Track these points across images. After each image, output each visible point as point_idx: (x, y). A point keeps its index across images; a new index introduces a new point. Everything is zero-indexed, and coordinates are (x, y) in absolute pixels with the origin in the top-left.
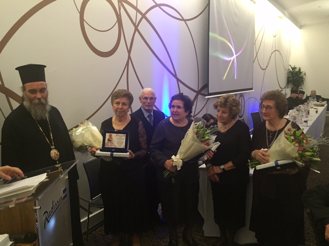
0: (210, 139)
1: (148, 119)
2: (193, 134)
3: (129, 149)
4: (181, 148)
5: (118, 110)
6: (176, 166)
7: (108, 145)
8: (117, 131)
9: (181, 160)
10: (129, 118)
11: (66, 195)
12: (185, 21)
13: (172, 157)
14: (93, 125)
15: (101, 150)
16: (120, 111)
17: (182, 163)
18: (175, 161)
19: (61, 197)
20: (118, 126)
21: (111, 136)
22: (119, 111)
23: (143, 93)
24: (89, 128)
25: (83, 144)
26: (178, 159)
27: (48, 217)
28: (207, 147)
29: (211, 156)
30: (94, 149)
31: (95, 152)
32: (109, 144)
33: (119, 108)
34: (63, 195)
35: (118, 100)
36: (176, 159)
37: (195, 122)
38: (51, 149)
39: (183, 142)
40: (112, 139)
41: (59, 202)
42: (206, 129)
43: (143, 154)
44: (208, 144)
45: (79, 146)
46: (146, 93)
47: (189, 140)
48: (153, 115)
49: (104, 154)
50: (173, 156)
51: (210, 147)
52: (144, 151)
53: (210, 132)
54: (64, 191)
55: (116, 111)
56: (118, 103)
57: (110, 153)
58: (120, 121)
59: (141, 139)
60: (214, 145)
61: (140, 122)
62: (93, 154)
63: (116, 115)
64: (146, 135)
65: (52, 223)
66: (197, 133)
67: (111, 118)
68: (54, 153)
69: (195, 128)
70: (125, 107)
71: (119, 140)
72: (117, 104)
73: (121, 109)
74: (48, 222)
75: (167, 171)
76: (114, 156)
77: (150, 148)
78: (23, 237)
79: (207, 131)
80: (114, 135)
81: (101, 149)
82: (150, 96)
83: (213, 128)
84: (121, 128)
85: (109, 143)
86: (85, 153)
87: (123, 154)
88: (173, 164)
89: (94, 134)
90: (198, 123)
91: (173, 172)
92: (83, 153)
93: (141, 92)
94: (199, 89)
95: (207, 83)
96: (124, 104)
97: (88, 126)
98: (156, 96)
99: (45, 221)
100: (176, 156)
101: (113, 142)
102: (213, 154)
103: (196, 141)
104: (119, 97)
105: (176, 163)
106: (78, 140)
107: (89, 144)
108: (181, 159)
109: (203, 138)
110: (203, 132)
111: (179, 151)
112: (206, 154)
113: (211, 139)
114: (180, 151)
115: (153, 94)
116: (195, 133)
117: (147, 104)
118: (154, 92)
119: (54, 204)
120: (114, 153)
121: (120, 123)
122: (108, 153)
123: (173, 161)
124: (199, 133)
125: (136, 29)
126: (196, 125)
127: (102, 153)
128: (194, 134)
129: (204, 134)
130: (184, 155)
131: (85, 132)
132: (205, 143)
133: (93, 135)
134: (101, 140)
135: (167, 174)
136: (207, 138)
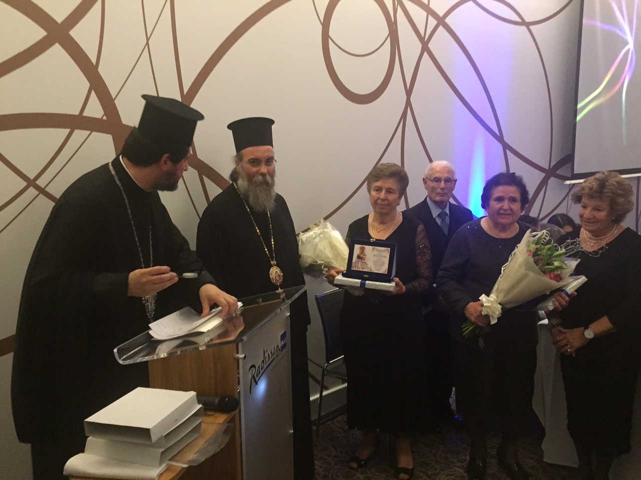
0: (564, 266)
1: (439, 221)
2: (527, 255)
3: (396, 276)
4: (500, 282)
5: (379, 201)
6: (487, 317)
7: (358, 267)
8: (374, 242)
9: (499, 306)
10: (400, 219)
11: (285, 344)
12: (528, 25)
13: (480, 298)
14: (333, 229)
15: (344, 275)
16: (382, 205)
17: (501, 311)
18: (486, 307)
19: (278, 346)
20: (379, 232)
21: (362, 250)
22: (380, 204)
23: (432, 169)
24: (326, 233)
25: (315, 261)
26: (492, 302)
27: (255, 375)
28: (555, 284)
29: (564, 303)
30: (333, 272)
31: (334, 277)
32: (360, 265)
33: (380, 197)
34: (280, 344)
35: (378, 184)
36: (489, 301)
37: (532, 232)
38: (271, 266)
39: (505, 270)
40: (364, 255)
41: (274, 354)
42: (556, 246)
43: (422, 288)
44: (559, 278)
45: (307, 265)
46: (438, 169)
47: (516, 267)
48: (448, 213)
49: (350, 281)
50: (484, 295)
51: (561, 284)
52: (425, 282)
53: (566, 253)
54: (283, 336)
55: (375, 203)
56: (379, 190)
57: (360, 281)
58: (382, 222)
59: (419, 257)
60: (573, 280)
61: (420, 226)
62: (331, 280)
63: (375, 211)
64: (429, 251)
65: (262, 387)
66: (535, 254)
67: (367, 217)
68: (275, 272)
69: (532, 243)
70: (391, 197)
71: (377, 258)
72: (377, 190)
73: (383, 200)
74: (255, 384)
75: (469, 325)
76: (366, 286)
77: (437, 276)
78: (217, 401)
79: (558, 250)
80: (368, 248)
81: (345, 272)
82: (446, 175)
83: (572, 244)
84: (384, 236)
85: (360, 263)
86: (319, 277)
87: (384, 284)
88: (481, 311)
89: (335, 245)
90: (540, 234)
91: (481, 328)
92: (315, 277)
93: (428, 168)
94: (552, 165)
95: (570, 152)
96: (389, 191)
97: (325, 230)
98: (456, 177)
99: (251, 381)
100: (488, 295)
101: (366, 262)
102: (567, 298)
103: (533, 271)
104: (381, 177)
105: (488, 310)
106: (308, 254)
107: (325, 262)
108: (500, 304)
109: (548, 264)
110: (549, 253)
111: (496, 286)
112: (553, 299)
113: (566, 267)
114: (498, 288)
115: (450, 172)
116: (531, 254)
117: (439, 191)
118: (454, 168)
119: (266, 355)
120: (367, 282)
121: (381, 227)
122: (357, 280)
123: (482, 306)
124: (540, 254)
125: (425, 48)
126: (534, 236)
127: (346, 280)
128: (529, 255)
129: (551, 256)
130: (505, 296)
131: (320, 241)
132: (552, 276)
133: (333, 247)
134: (345, 257)
135: (470, 329)
136: (556, 264)
